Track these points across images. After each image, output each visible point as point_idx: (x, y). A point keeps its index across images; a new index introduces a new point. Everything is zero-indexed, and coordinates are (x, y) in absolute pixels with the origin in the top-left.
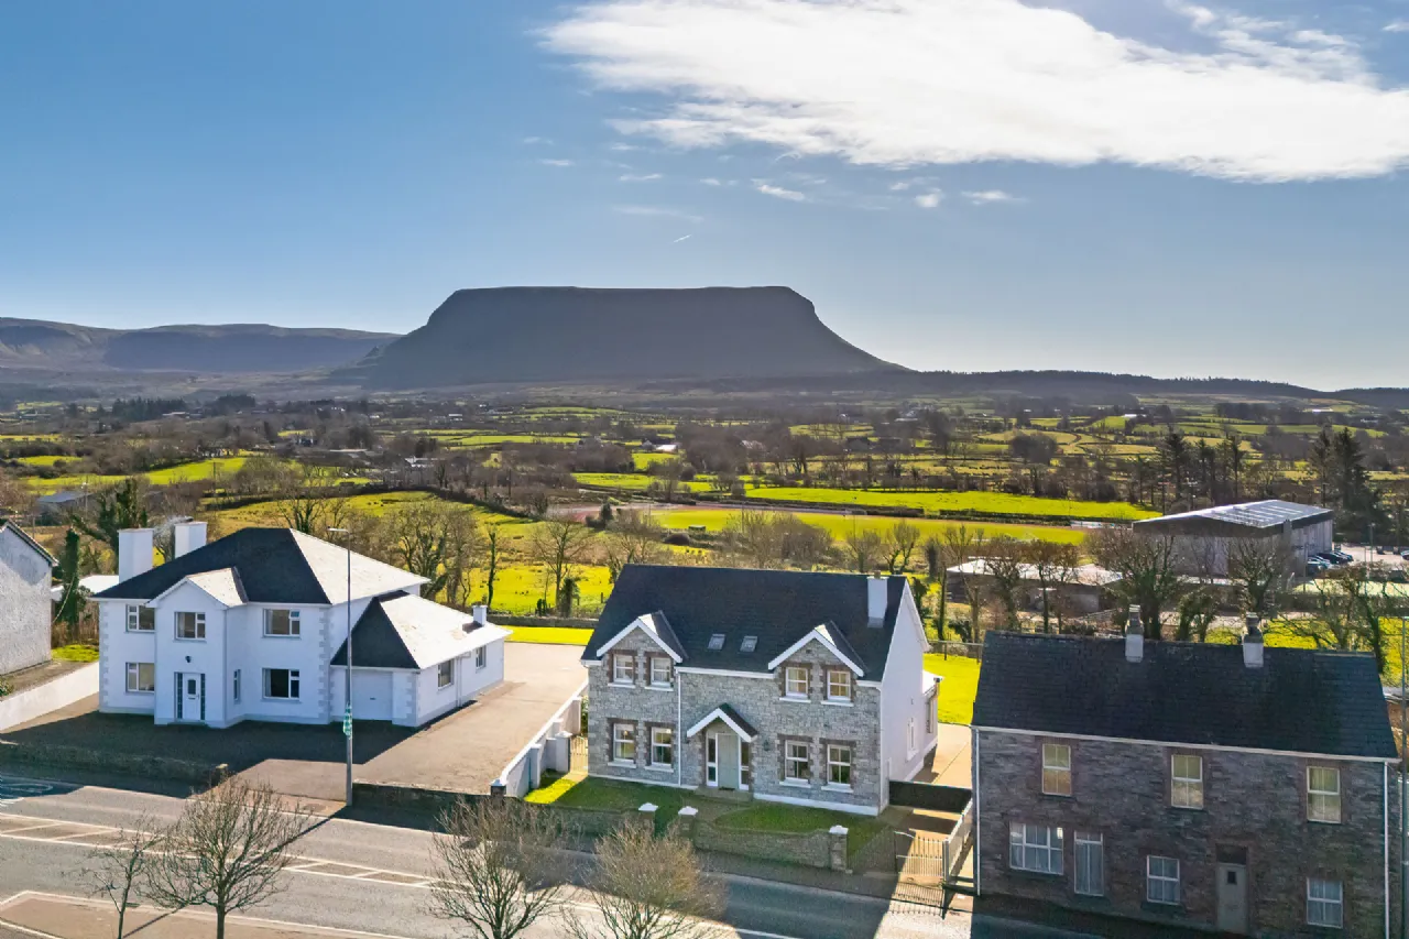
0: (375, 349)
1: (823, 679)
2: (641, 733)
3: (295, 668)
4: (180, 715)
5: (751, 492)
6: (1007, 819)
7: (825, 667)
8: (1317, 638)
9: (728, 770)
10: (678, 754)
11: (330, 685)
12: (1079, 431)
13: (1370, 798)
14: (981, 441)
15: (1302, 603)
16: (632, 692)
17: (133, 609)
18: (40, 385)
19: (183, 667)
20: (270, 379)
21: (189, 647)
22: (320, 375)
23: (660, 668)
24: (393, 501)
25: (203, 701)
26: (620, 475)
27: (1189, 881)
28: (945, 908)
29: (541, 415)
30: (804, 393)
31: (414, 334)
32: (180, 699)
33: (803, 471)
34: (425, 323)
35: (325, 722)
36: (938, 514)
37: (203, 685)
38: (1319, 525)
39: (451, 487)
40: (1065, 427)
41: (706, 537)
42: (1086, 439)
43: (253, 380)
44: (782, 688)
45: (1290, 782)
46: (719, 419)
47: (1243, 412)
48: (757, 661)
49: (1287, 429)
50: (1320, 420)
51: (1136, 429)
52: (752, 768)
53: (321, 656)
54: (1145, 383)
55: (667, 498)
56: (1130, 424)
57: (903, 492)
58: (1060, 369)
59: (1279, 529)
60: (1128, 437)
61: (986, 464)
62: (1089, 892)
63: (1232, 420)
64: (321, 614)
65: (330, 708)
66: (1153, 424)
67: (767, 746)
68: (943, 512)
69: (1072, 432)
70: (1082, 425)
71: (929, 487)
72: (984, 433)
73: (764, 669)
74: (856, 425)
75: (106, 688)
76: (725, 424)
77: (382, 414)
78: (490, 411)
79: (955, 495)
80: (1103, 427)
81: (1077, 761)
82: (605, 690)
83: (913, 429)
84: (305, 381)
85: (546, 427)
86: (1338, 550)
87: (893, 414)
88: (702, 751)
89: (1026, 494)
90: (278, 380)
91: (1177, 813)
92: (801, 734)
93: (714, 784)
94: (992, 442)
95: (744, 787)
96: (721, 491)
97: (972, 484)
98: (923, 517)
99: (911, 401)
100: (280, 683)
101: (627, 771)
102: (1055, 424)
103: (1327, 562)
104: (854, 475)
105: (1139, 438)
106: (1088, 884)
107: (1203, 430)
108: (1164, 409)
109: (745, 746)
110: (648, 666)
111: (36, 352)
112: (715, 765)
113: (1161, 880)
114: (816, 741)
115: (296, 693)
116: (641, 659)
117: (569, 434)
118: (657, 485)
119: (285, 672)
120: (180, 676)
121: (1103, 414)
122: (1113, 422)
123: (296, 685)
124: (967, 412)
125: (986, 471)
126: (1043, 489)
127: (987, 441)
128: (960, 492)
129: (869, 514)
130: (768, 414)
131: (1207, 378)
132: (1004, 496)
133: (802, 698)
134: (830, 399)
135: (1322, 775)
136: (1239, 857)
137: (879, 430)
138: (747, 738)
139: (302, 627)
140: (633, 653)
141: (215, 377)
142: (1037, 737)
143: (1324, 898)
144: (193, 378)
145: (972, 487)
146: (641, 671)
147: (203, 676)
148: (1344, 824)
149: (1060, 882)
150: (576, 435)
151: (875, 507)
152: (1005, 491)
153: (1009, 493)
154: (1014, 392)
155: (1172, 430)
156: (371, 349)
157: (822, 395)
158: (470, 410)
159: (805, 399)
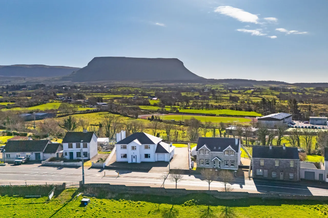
0: (74, 72)
1: (230, 153)
2: (204, 161)
3: (149, 154)
4: (132, 161)
5: (180, 111)
6: (256, 169)
7: (230, 151)
8: (290, 140)
9: (217, 165)
10: (210, 163)
11: (155, 156)
12: (242, 94)
13: (296, 164)
14: (223, 96)
15: (287, 133)
16: (203, 155)
17: (122, 146)
19: (133, 154)
20: (46, 79)
21: (133, 151)
22: (59, 78)
23: (207, 152)
24: (101, 114)
25: (136, 159)
26: (148, 106)
27: (277, 174)
28: (250, 180)
29: (121, 90)
30: (182, 84)
31: (84, 68)
32: (132, 159)
33: (188, 105)
34: (87, 65)
35: (154, 161)
36: (219, 115)
37: (136, 157)
38: (290, 117)
39: (114, 111)
40: (239, 93)
41: (175, 122)
42: (244, 96)
43: (41, 79)
44: (225, 154)
45: (288, 163)
46: (164, 90)
47: (275, 89)
48: (221, 150)
49: (283, 93)
50: (290, 91)
51: (254, 93)
52: (220, 165)
53: (154, 152)
54: (255, 81)
55: (162, 112)
56: (253, 92)
58: (237, 79)
59: (283, 119)
60: (252, 95)
61: (225, 102)
62: (266, 177)
63: (273, 91)
64: (154, 146)
65: (155, 159)
66: (257, 92)
67: (223, 162)
68: (220, 115)
69: (241, 94)
70: (243, 92)
71: (215, 108)
72: (223, 94)
73: (222, 151)
74: (196, 92)
75: (117, 158)
76: (166, 92)
77: (80, 89)
78: (108, 88)
80: (247, 93)
81: (265, 161)
82: (199, 155)
83: (208, 94)
84: (56, 80)
85: (123, 93)
86: (293, 122)
87: (203, 90)
88: (213, 163)
89: (234, 110)
90: (48, 79)
91: (276, 167)
92: (227, 160)
93: (215, 167)
95: (219, 167)
96: (173, 111)
97: (223, 108)
98: (216, 116)
99: (206, 86)
100: (147, 156)
101: (202, 166)
102: (237, 92)
103: (291, 125)
104: (199, 106)
105: (254, 95)
106: (266, 175)
107: (267, 93)
108: (259, 89)
109: (219, 162)
110: (205, 152)
112: (215, 165)
113: (274, 175)
114: (229, 161)
115: (149, 157)
116: (204, 151)
117: (129, 95)
118: (159, 109)
119: (148, 154)
120: (132, 156)
121: (247, 90)
122: (249, 92)
123: (149, 156)
124: (218, 88)
125: (225, 104)
126: (238, 109)
127: (224, 96)
128: (221, 109)
130: (175, 89)
131: (267, 81)
132: (230, 110)
133: (227, 155)
134: (188, 85)
135: (291, 162)
136: (282, 171)
137: (201, 94)
138: (220, 161)
139: (150, 148)
140: (203, 150)
141: (31, 78)
142: (260, 159)
143: (291, 175)
144: (25, 79)
145: (224, 109)
146: (204, 152)
147: (136, 156)
148: (294, 167)
149: (263, 176)
150: (131, 95)
151: (206, 114)
152: (230, 109)
153: (231, 110)
154: (227, 84)
155: (261, 93)
156: (73, 71)
157: (186, 84)
158: (102, 88)
159: (182, 85)
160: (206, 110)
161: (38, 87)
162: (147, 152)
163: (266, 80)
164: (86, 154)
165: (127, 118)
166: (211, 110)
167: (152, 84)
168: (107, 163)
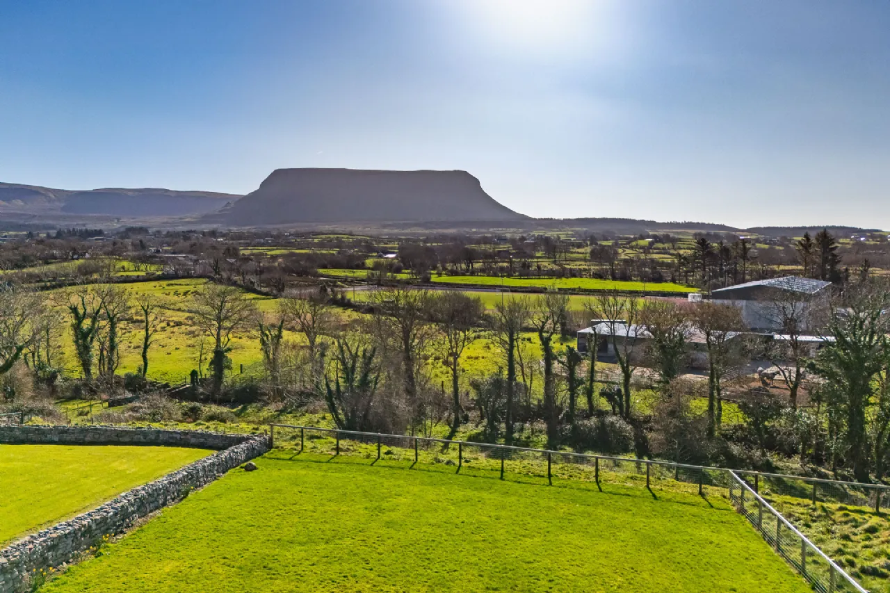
0: (228, 203)
5: (434, 278)
12: (624, 247)
14: (573, 252)
18: (21, 222)
20: (165, 220)
22: (195, 218)
26: (352, 270)
29: (320, 239)
30: (474, 230)
31: (251, 194)
33: (471, 268)
36: (557, 291)
40: (616, 245)
42: (628, 251)
43: (155, 221)
46: (426, 242)
51: (654, 246)
54: (653, 224)
55: (378, 282)
56: (651, 244)
57: (532, 279)
60: (651, 250)
61: (579, 263)
66: (663, 244)
68: (560, 289)
69: (621, 248)
70: (625, 244)
71: (548, 276)
72: (573, 249)
74: (503, 245)
76: (429, 245)
77: (225, 238)
78: (291, 237)
79: (564, 280)
80: (637, 245)
83: (534, 246)
84: (185, 221)
85: (321, 245)
87: (523, 239)
89: (607, 279)
90: (170, 221)
94: (578, 253)
96: (416, 279)
97: (573, 274)
99: (532, 234)
102: (611, 244)
104: (502, 269)
105: (658, 251)
107: (690, 246)
108: (667, 236)
111: (20, 203)
117: (333, 249)
118: (373, 275)
121: (635, 239)
122: (641, 243)
124: (563, 238)
125: (579, 267)
126: (617, 276)
127: (576, 252)
128: (567, 278)
129: (512, 291)
130: (453, 239)
132: (595, 280)
134: (489, 232)
137: (515, 247)
141: (133, 219)
144: (118, 220)
150: (338, 249)
151: (516, 287)
152: (594, 277)
153: (597, 278)
154: (585, 229)
155: (673, 246)
156: (226, 203)
157: (483, 230)
158: (279, 236)
159: (475, 233)
160: (520, 279)
161: (130, 234)
163: (681, 221)
166: (536, 280)
167: (403, 231)
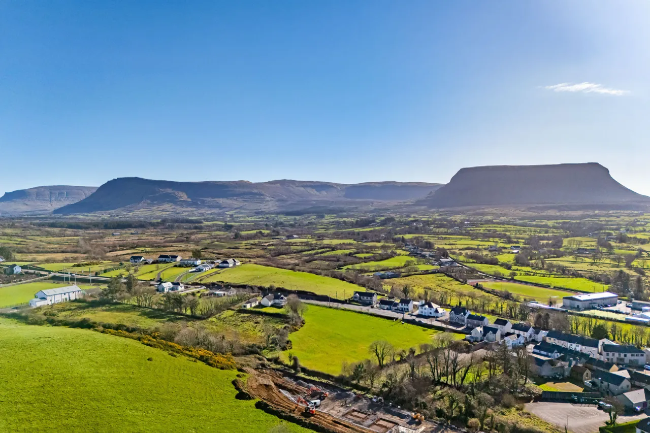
21: (426, 310)
25: (426, 313)
26: (493, 266)
31: (446, 185)
34: (449, 182)
35: (433, 316)
41: (494, 292)
55: (496, 278)
64: (434, 309)
68: (554, 287)
78: (468, 226)
98: (549, 288)
158: (461, 225)
162: (431, 311)
164: (407, 309)
165: (458, 282)
168: (414, 314)
